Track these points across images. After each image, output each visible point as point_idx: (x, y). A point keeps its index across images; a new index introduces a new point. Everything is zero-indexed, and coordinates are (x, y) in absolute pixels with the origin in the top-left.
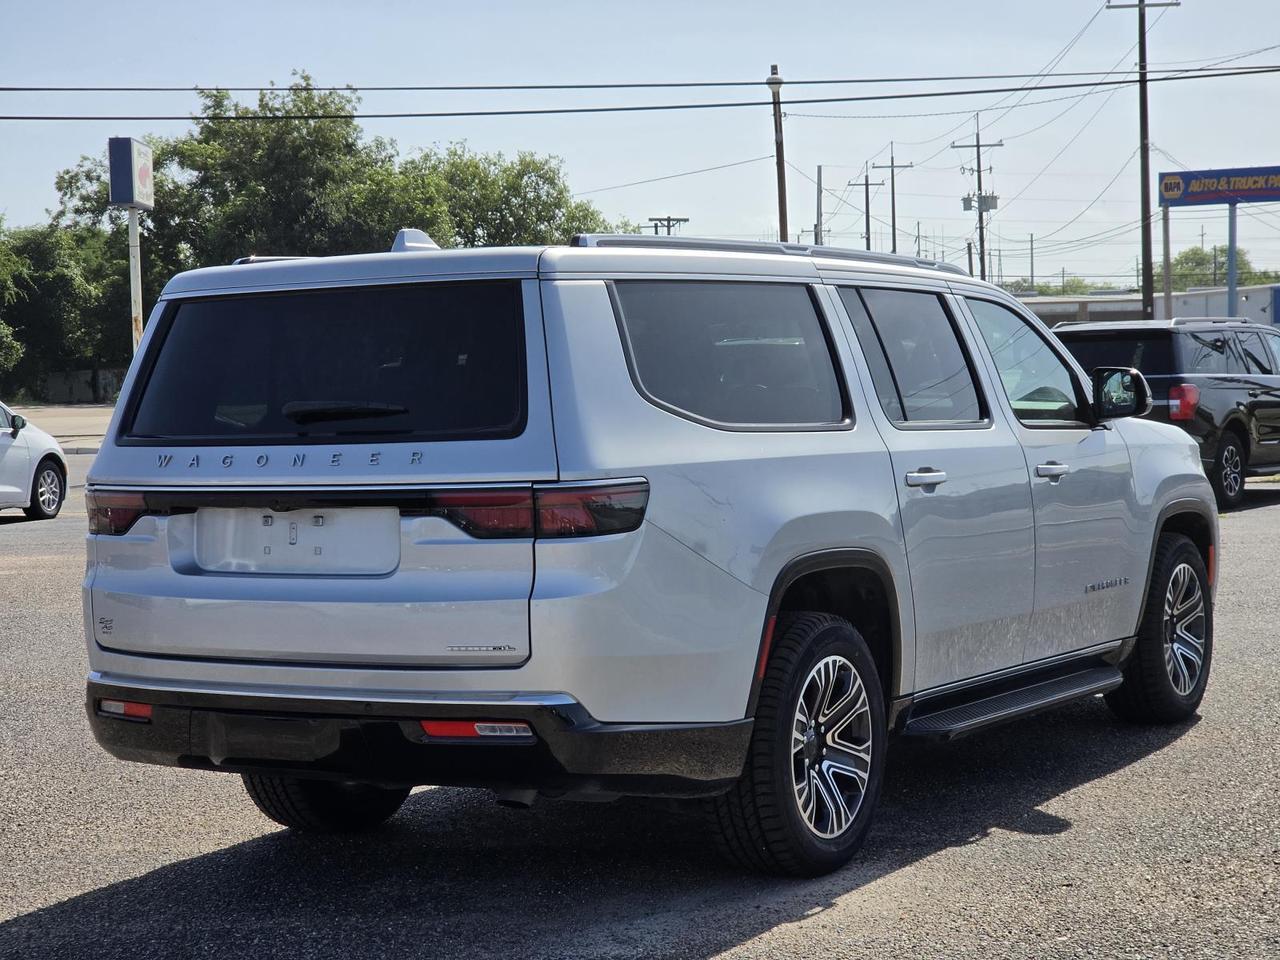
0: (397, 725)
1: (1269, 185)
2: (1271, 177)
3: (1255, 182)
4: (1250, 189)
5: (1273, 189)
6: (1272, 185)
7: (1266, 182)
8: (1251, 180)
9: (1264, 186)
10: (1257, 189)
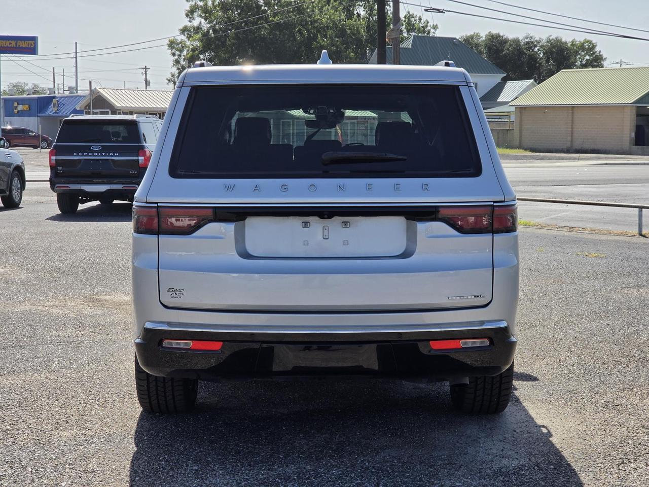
0: (417, 345)
1: (18, 46)
2: (18, 41)
3: (10, 44)
4: (7, 47)
5: (19, 47)
6: (19, 45)
7: (16, 44)
8: (8, 43)
9: (15, 46)
10: (11, 47)
